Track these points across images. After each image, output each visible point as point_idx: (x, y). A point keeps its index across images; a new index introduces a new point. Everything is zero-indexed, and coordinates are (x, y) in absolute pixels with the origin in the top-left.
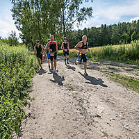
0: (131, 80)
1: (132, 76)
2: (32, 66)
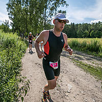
0: (89, 67)
1: (90, 64)
2: (21, 49)
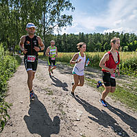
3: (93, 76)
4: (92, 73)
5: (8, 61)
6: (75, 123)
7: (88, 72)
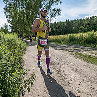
0: (89, 57)
1: (90, 54)
3: (79, 51)
4: (79, 49)
5: (21, 44)
6: (71, 82)
7: (75, 48)
